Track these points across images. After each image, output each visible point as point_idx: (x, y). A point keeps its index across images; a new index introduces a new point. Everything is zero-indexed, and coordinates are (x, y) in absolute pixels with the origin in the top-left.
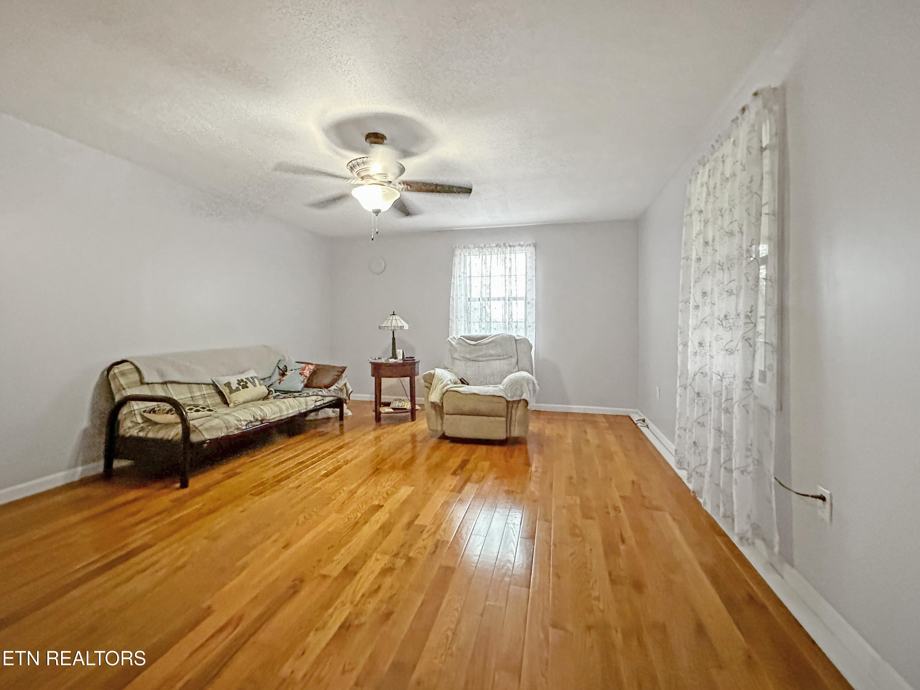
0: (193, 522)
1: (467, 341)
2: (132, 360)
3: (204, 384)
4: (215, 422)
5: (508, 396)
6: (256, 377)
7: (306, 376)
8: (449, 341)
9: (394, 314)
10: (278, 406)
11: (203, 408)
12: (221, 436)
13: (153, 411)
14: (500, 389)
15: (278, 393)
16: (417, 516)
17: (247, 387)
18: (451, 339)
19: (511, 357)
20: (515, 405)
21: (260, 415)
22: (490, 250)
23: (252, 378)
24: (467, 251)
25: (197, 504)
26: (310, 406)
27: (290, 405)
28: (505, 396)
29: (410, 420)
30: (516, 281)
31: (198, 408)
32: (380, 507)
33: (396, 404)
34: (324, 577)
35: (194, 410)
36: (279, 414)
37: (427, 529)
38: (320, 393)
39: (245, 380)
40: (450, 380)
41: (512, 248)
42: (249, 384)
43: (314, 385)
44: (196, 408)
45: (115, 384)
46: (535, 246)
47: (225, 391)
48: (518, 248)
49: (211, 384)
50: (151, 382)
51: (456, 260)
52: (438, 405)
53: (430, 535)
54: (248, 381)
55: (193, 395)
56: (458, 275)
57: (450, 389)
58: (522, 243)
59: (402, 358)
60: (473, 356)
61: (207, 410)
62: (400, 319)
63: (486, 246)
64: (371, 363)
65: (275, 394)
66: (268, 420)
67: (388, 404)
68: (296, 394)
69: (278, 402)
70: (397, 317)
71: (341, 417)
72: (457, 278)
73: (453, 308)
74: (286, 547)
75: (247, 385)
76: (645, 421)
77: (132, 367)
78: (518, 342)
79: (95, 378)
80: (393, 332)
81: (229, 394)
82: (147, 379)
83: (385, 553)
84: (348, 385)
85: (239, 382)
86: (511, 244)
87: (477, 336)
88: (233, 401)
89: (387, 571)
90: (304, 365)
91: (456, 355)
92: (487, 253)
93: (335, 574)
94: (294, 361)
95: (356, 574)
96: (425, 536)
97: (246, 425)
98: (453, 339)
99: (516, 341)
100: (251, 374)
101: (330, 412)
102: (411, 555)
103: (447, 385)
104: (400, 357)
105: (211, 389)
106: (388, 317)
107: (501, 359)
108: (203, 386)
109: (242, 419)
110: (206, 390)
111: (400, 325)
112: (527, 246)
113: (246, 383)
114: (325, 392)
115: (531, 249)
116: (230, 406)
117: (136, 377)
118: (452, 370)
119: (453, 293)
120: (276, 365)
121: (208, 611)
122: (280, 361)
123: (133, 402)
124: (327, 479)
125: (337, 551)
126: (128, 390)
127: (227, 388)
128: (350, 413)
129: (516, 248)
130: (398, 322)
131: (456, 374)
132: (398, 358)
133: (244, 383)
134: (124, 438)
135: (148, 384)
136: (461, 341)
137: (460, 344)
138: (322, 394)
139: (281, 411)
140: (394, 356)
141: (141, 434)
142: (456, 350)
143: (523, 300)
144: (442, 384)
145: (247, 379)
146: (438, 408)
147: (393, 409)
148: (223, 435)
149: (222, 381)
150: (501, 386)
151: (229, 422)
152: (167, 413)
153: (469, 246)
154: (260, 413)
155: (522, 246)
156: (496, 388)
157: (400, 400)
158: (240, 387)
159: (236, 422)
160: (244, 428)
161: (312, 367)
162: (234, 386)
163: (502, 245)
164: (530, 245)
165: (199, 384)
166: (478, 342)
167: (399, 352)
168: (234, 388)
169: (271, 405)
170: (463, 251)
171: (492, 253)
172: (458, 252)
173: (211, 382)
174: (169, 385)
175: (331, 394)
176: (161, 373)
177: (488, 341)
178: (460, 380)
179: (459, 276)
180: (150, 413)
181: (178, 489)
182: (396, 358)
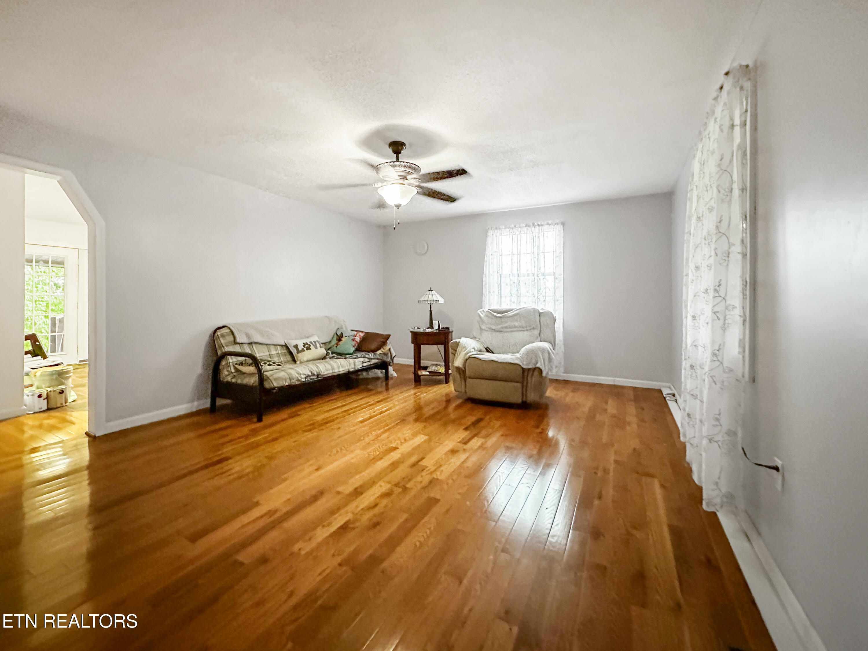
0: (261, 445)
1: (494, 314)
2: (229, 326)
3: (279, 345)
4: (282, 374)
5: (523, 364)
6: (317, 341)
7: (357, 342)
8: (478, 314)
9: (431, 290)
10: (330, 364)
11: (274, 363)
12: (286, 385)
13: (241, 364)
14: (517, 357)
15: (334, 355)
16: (423, 459)
17: (310, 349)
18: (480, 311)
19: (534, 329)
20: (531, 373)
21: (316, 371)
22: (519, 229)
23: (315, 342)
24: (499, 232)
25: (265, 435)
26: (358, 365)
27: (341, 365)
28: (521, 364)
29: (445, 383)
30: (544, 257)
31: (271, 363)
32: (396, 448)
33: (433, 369)
34: (339, 493)
35: (267, 364)
36: (331, 371)
37: (427, 469)
38: (367, 356)
39: (309, 343)
40: (474, 348)
41: (541, 227)
42: (312, 347)
43: (363, 349)
44: (268, 363)
45: (217, 342)
46: (563, 224)
47: (294, 351)
48: (546, 227)
49: (284, 346)
50: (241, 342)
51: (489, 240)
52: (462, 369)
53: (428, 474)
54: (311, 344)
55: (270, 354)
56: (490, 254)
57: (473, 356)
58: (550, 222)
59: (437, 329)
60: (498, 327)
61: (276, 365)
62: (436, 294)
63: (516, 226)
64: (411, 332)
65: (331, 355)
66: (322, 375)
67: (425, 368)
68: (348, 356)
69: (332, 362)
70: (433, 292)
71: (387, 377)
72: (489, 257)
73: (486, 284)
74: (317, 469)
75: (310, 347)
76: (675, 395)
77: (229, 331)
78: (542, 315)
79: (205, 339)
80: (431, 305)
81: (296, 353)
82: (238, 340)
83: (389, 482)
84: (392, 350)
85: (304, 345)
86: (539, 224)
87: (503, 310)
88: (299, 359)
89: (387, 495)
90: (356, 333)
91: (483, 327)
92: (517, 233)
93: (347, 492)
94: (349, 330)
95: (362, 493)
96: (424, 473)
97: (305, 378)
98: (483, 312)
99: (540, 314)
100: (315, 338)
101: (379, 373)
102: (408, 486)
103: (470, 352)
104: (436, 327)
105: (284, 350)
106: (426, 292)
107: (524, 331)
108: (278, 347)
109: (302, 373)
110: (280, 350)
111: (435, 299)
112: (555, 224)
113: (310, 345)
114: (371, 355)
115: (559, 228)
116: (297, 363)
117: (231, 338)
118: (480, 339)
119: (486, 271)
120: (335, 332)
121: (257, 504)
122: (338, 329)
123: (229, 356)
124: (361, 425)
125: (352, 477)
126: (226, 347)
127: (295, 349)
128: (395, 375)
129: (544, 227)
130: (435, 296)
131: (482, 343)
132: (434, 328)
133: (308, 346)
134: (223, 383)
135: (239, 344)
136: (488, 313)
137: (487, 316)
138: (369, 357)
139: (333, 368)
140: (431, 326)
141: (233, 380)
142: (483, 322)
143: (551, 275)
144: (466, 351)
145: (311, 342)
146: (461, 371)
147: (429, 372)
148: (287, 384)
149: (291, 343)
150: (518, 355)
151: (291, 375)
152: (249, 366)
153: (501, 227)
154: (316, 369)
155: (550, 224)
156: (513, 357)
157: (436, 365)
158: (305, 349)
159: (297, 375)
160: (303, 380)
161: (362, 335)
162: (301, 347)
163: (531, 224)
164: (557, 224)
165: (274, 345)
166: (504, 314)
167: (435, 323)
168: (300, 349)
169: (326, 364)
170: (494, 231)
171: (522, 232)
172: (490, 233)
173: (284, 344)
174: (254, 346)
175: (376, 357)
176: (248, 336)
177: (512, 314)
178: (486, 349)
179: (492, 255)
180: (239, 365)
181: (255, 423)
182: (432, 328)
